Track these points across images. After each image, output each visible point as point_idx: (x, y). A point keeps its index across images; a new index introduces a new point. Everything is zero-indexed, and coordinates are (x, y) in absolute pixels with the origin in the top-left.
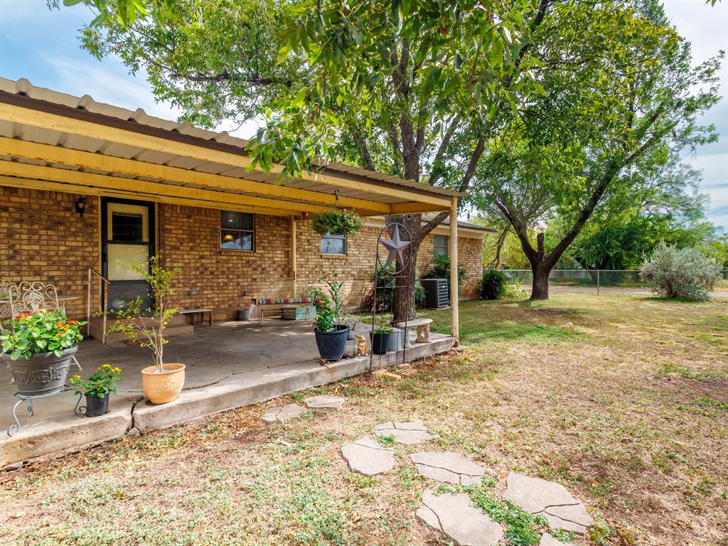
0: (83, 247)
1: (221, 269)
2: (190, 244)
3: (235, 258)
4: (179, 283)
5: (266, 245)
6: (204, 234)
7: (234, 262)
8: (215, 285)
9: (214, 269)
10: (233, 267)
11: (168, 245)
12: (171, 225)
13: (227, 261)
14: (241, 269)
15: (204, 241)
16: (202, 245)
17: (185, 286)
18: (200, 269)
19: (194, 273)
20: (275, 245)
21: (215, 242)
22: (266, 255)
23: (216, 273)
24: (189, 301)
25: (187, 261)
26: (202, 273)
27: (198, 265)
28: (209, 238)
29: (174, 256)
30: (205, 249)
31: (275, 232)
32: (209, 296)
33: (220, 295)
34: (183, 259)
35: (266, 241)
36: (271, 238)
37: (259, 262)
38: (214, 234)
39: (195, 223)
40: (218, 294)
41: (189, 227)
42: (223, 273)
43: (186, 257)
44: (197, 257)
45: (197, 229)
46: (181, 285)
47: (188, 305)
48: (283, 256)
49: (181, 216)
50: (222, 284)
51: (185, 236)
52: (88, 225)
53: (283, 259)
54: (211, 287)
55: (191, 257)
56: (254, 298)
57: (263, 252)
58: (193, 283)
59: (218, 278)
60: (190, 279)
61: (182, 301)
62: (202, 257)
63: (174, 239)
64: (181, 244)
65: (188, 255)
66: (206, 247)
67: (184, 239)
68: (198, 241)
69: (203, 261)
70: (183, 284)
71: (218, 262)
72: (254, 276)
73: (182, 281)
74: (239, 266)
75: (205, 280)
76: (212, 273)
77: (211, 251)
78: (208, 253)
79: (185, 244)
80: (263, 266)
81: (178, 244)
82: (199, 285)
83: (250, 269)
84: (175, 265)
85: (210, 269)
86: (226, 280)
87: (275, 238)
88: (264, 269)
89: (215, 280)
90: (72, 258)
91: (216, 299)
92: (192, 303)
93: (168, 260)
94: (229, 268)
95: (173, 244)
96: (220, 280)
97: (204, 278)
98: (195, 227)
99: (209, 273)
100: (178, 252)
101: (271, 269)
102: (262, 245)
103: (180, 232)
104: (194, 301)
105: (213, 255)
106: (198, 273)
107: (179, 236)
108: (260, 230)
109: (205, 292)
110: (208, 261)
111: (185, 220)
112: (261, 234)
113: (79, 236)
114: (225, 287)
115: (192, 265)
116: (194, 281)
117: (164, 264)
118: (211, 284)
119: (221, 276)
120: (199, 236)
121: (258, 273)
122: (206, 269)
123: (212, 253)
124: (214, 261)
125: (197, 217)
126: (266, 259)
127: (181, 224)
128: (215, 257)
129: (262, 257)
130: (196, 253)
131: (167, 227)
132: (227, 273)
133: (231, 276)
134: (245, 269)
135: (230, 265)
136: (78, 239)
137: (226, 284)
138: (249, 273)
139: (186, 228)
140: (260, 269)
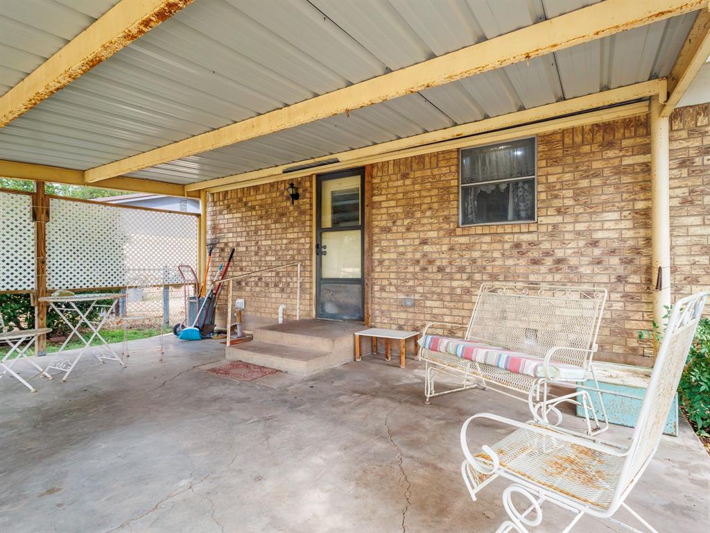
0: (299, 238)
1: (458, 263)
2: (406, 222)
3: (487, 239)
4: (390, 284)
5: (569, 202)
6: (428, 200)
7: (485, 247)
8: (446, 291)
9: (445, 263)
10: (482, 257)
11: (377, 226)
12: (381, 195)
13: (469, 247)
14: (499, 262)
15: (428, 213)
16: (425, 221)
17: (398, 291)
18: (422, 263)
19: (411, 269)
20: (596, 200)
21: (446, 213)
22: (569, 227)
23: (448, 270)
24: (403, 315)
25: (402, 249)
26: (424, 269)
27: (418, 255)
28: (436, 206)
29: (384, 243)
30: (429, 227)
31: (596, 165)
32: (435, 311)
33: (455, 312)
34: (396, 246)
35: (569, 193)
36: (584, 183)
37: (546, 246)
38: (445, 197)
39: (414, 184)
40: (451, 309)
41: (405, 193)
42: (462, 270)
43: (400, 242)
44: (417, 242)
45: (416, 194)
46: (392, 289)
47: (402, 322)
48: (629, 224)
49: (394, 177)
50: (459, 291)
51: (399, 210)
52: (303, 213)
53: (630, 234)
54: (439, 294)
55: (407, 242)
56: (533, 326)
57: (559, 219)
58: (410, 287)
59: (452, 279)
60: (405, 280)
61: (394, 315)
62: (424, 242)
63: (385, 217)
64: (394, 222)
65: (404, 239)
66: (431, 224)
67: (397, 213)
68: (418, 215)
69: (427, 248)
70: (397, 287)
71: (451, 249)
72: (532, 278)
73: (394, 282)
74: (496, 254)
75: (429, 282)
76: (440, 269)
77: (440, 229)
78: (434, 234)
79: (399, 223)
80: (559, 254)
81: (390, 224)
82: (420, 289)
83: (523, 261)
84: (385, 256)
85: (438, 263)
86: (468, 284)
87: (596, 182)
88: (559, 261)
89: (447, 283)
90: (291, 252)
91: (447, 319)
92: (407, 320)
93: (377, 249)
94: (474, 261)
95: (383, 224)
96: (455, 284)
97: (427, 279)
98: (413, 192)
99: (435, 269)
100: (389, 236)
101: (585, 260)
102: (557, 203)
103: (393, 203)
104: (410, 316)
105: (444, 236)
106: (417, 269)
107: (391, 211)
108: (550, 170)
109: (428, 303)
110: (435, 248)
111: (400, 183)
112: (552, 179)
113: (295, 227)
114: (466, 297)
115: (409, 256)
116: (411, 283)
117: (372, 255)
118: (439, 290)
119: (458, 276)
120: (421, 204)
121: (543, 269)
122: (431, 262)
123: (442, 233)
124: (445, 248)
125: (418, 174)
126: (568, 236)
127: (393, 191)
128: (446, 240)
129: (555, 230)
130: (415, 235)
131: (376, 199)
132: (468, 270)
133: (477, 277)
134: (510, 262)
135: (476, 254)
136: (296, 230)
137: (468, 291)
138: (521, 270)
139: (400, 196)
140: (549, 261)
